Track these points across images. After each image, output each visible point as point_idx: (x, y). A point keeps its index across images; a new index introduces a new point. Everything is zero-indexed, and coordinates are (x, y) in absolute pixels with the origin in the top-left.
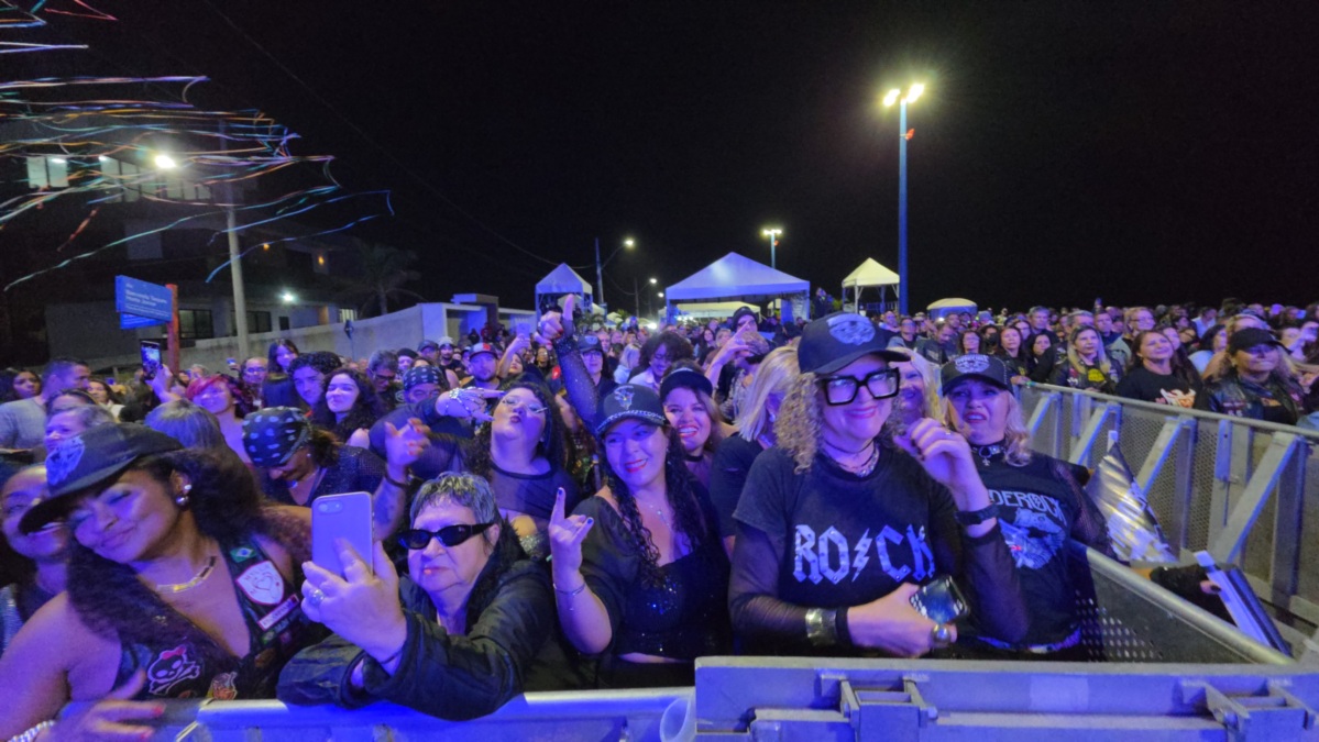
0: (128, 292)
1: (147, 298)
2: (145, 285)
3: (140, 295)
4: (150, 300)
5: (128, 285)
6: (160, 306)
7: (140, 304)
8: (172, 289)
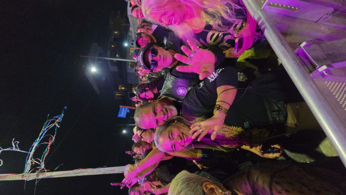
0: (121, 116)
1: (122, 112)
2: (120, 112)
3: (122, 113)
4: (123, 111)
5: (120, 115)
6: (125, 110)
7: (124, 114)
8: (121, 106)
